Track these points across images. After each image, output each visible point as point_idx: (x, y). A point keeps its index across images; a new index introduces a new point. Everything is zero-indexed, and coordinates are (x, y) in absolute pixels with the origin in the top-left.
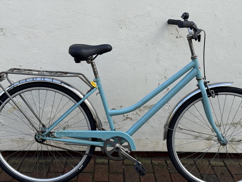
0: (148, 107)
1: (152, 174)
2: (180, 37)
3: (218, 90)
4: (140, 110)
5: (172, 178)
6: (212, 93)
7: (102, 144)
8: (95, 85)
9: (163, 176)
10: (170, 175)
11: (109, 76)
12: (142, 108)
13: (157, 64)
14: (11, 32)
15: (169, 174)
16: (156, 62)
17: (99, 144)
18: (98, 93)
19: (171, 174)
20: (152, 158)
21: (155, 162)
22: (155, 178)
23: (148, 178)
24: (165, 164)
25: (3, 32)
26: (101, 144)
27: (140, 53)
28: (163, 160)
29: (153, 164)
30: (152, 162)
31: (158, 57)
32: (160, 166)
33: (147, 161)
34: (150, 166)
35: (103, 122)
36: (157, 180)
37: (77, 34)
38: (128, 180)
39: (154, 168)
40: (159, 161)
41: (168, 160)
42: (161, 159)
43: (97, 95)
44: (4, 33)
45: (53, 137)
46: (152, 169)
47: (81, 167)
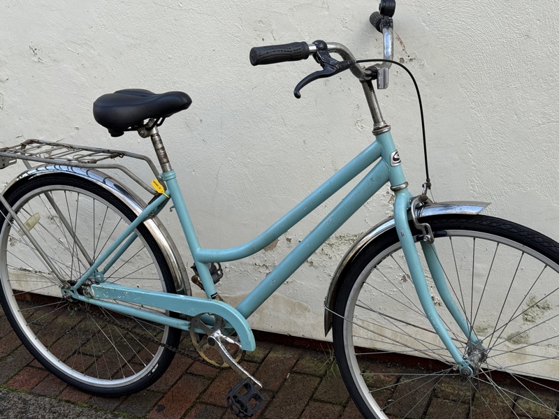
0: (347, 239)
1: (338, 409)
2: (411, 60)
3: (446, 224)
4: (331, 245)
6: (425, 232)
7: (186, 325)
8: (160, 188)
11: (249, 158)
12: (332, 239)
13: (357, 131)
14: (51, 55)
16: (355, 125)
17: (178, 324)
18: (172, 207)
25: (38, 56)
26: (184, 325)
27: (314, 102)
31: (359, 115)
35: (251, 263)
37: (170, 56)
42: (392, 370)
43: (171, 211)
44: (39, 58)
45: (89, 296)
47: (156, 367)
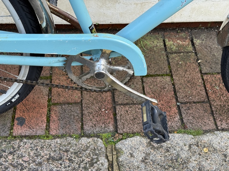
1: (168, 79)
5: (208, 86)
9: (189, 82)
10: (203, 79)
15: (200, 75)
19: (205, 77)
20: (166, 34)
21: (171, 42)
22: (174, 88)
23: (159, 89)
24: (190, 48)
28: (186, 38)
29: (168, 50)
30: (165, 45)
32: (182, 54)
33: (155, 42)
34: (163, 54)
36: (178, 94)
38: (120, 97)
39: (170, 61)
40: (178, 41)
41: (196, 37)
42: (183, 34)
46: (166, 63)
